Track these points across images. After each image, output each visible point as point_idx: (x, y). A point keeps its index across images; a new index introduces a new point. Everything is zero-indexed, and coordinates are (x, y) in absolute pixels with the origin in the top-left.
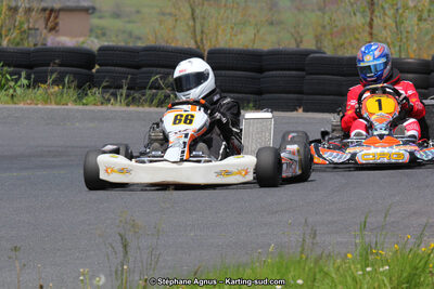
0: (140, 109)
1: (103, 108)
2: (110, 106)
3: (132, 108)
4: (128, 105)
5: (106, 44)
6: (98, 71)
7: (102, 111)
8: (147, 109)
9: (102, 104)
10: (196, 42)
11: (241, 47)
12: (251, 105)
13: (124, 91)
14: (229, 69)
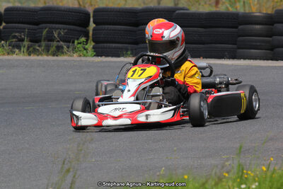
0: (40, 58)
1: (9, 57)
2: (14, 56)
3: (33, 57)
4: (29, 55)
5: (10, 5)
6: (4, 28)
7: (9, 60)
8: (45, 58)
9: (8, 54)
10: (79, 3)
11: (119, 6)
12: (129, 53)
13: (26, 43)
14: (110, 24)
